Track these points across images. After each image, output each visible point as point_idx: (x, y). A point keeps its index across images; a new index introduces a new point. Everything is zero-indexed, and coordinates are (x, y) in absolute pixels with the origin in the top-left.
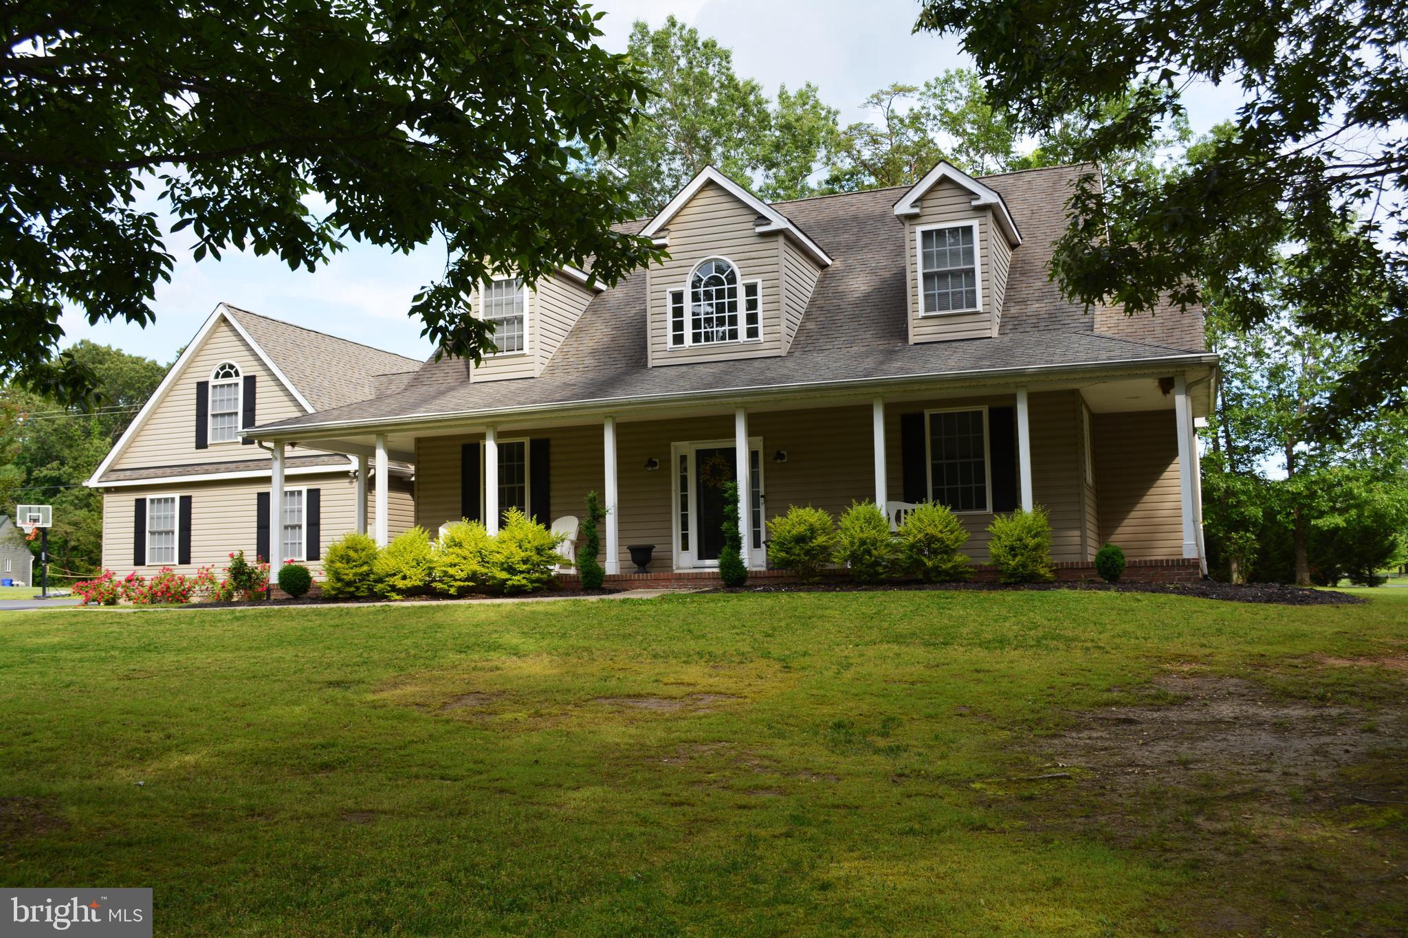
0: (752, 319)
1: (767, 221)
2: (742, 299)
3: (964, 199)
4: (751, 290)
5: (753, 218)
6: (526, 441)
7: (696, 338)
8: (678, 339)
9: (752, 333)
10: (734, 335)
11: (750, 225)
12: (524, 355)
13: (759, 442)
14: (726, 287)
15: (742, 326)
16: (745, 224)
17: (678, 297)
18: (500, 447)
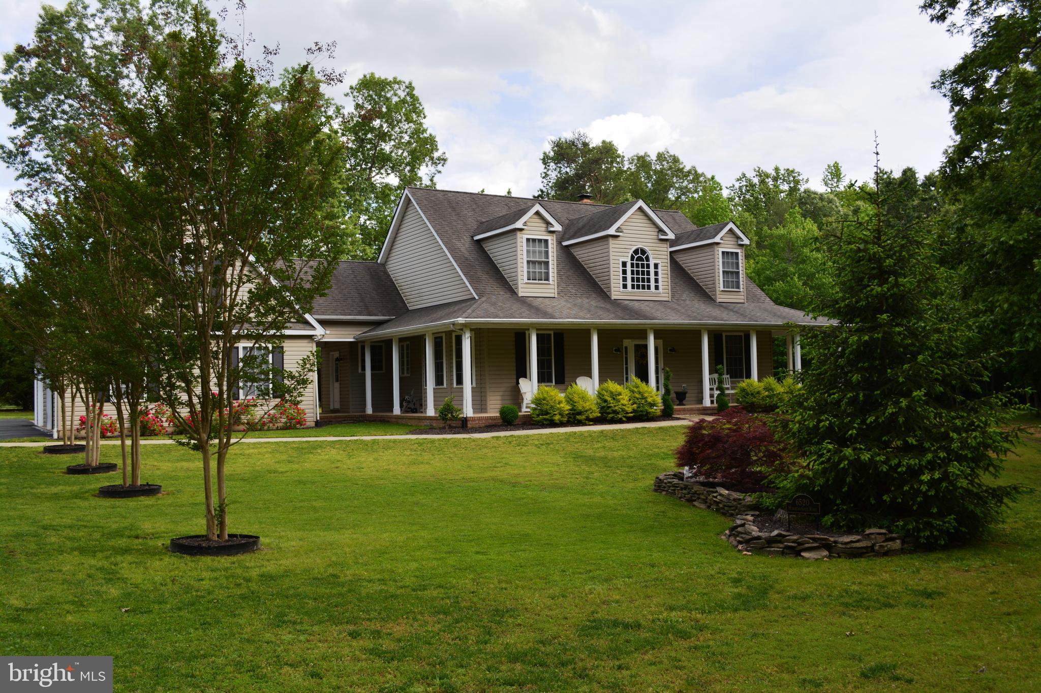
0: (656, 281)
1: (665, 233)
2: (652, 270)
3: (735, 240)
4: (656, 266)
5: (657, 230)
6: (552, 333)
7: (633, 287)
8: (625, 286)
9: (657, 288)
10: (649, 287)
11: (656, 234)
12: (549, 284)
13: (660, 342)
14: (645, 263)
15: (653, 284)
16: (653, 233)
17: (624, 264)
18: (538, 335)
